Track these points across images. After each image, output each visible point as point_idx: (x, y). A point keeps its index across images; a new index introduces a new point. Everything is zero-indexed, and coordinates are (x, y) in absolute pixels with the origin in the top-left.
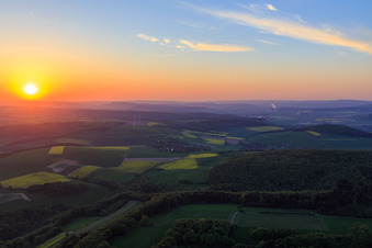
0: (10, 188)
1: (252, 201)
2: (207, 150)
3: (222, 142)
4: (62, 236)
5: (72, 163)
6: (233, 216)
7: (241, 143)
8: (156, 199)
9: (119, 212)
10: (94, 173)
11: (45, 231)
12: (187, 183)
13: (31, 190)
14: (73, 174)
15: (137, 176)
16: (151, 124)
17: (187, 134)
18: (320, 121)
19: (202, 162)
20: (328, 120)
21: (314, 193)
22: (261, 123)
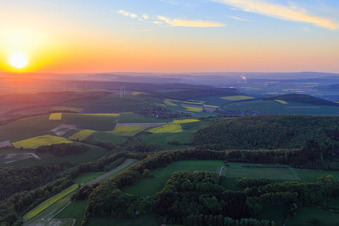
0: (22, 149)
1: (235, 158)
2: (188, 116)
3: (200, 109)
4: (74, 187)
5: (71, 127)
6: (220, 169)
7: (217, 111)
8: (150, 157)
9: (120, 168)
10: (91, 136)
11: (59, 184)
12: (175, 144)
13: (40, 150)
14: (74, 137)
15: (130, 138)
16: (135, 93)
17: (168, 102)
18: (285, 91)
19: (186, 127)
20: (293, 91)
21: (287, 151)
22: (233, 92)
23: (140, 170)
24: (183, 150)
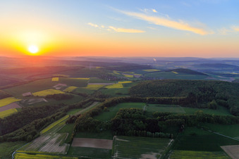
0: (37, 96)
1: (151, 101)
2: (126, 80)
3: (132, 76)
4: (67, 117)
5: (65, 85)
6: (144, 107)
7: (141, 77)
8: (107, 101)
9: (91, 106)
10: (75, 90)
11: (59, 115)
12: (120, 94)
13: (48, 97)
14: (66, 90)
15: (96, 91)
16: (98, 67)
17: (115, 72)
18: (177, 67)
19: (125, 85)
20: (181, 67)
21: (178, 98)
22: (149, 67)
23: (102, 107)
24: (124, 97)
